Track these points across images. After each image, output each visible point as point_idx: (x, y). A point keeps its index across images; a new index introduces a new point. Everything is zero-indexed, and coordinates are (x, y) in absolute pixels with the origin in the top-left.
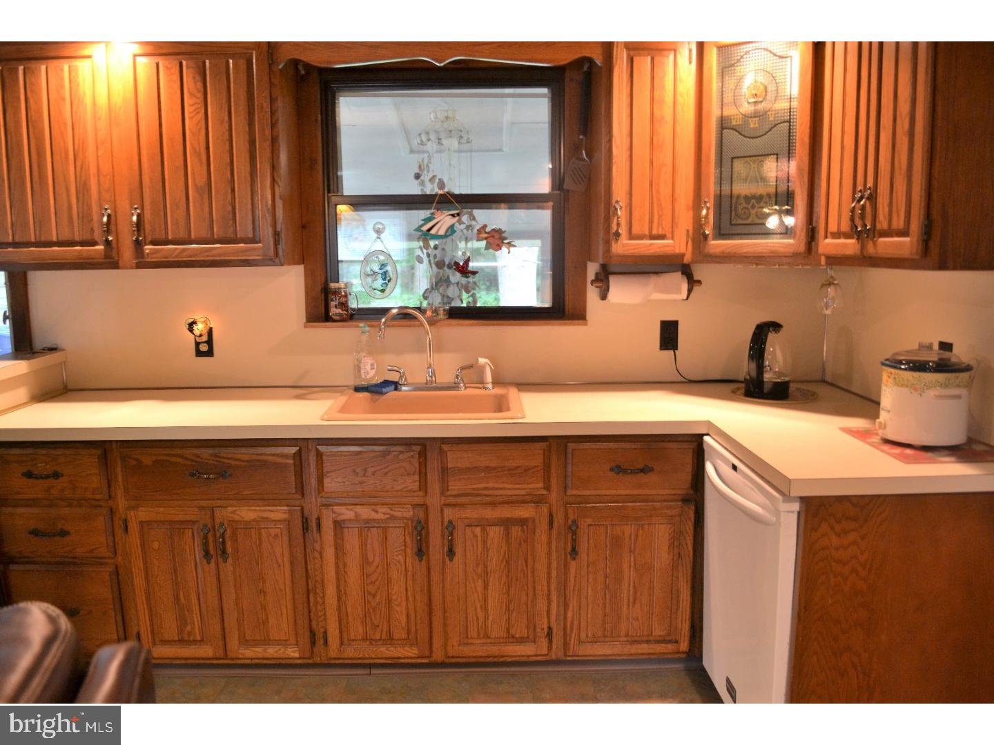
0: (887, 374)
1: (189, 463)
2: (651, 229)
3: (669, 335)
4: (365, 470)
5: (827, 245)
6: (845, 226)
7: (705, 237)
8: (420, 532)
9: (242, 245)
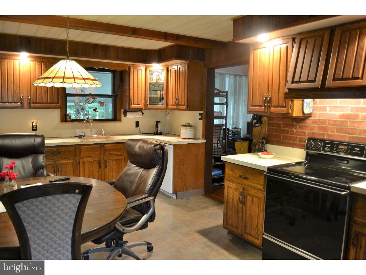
0: (181, 127)
1: (51, 151)
2: (137, 103)
3: (137, 124)
4: (89, 151)
5: (170, 107)
6: (174, 104)
7: (147, 105)
8: (99, 163)
9: (55, 104)
